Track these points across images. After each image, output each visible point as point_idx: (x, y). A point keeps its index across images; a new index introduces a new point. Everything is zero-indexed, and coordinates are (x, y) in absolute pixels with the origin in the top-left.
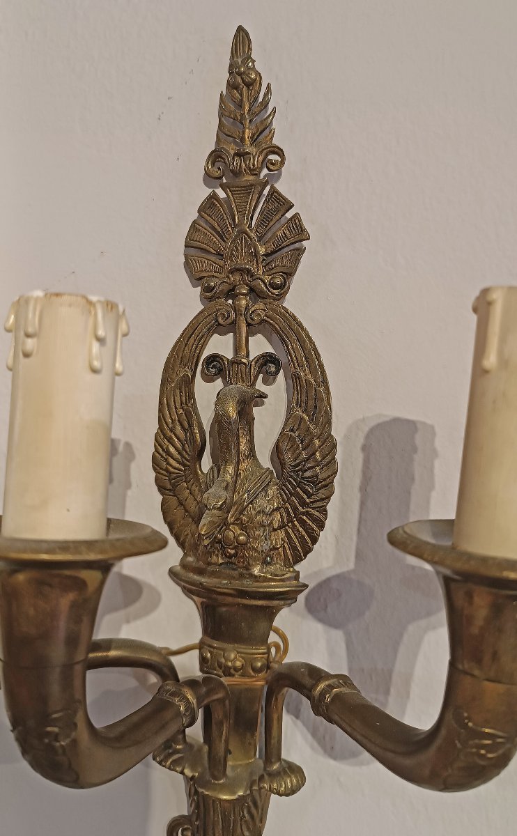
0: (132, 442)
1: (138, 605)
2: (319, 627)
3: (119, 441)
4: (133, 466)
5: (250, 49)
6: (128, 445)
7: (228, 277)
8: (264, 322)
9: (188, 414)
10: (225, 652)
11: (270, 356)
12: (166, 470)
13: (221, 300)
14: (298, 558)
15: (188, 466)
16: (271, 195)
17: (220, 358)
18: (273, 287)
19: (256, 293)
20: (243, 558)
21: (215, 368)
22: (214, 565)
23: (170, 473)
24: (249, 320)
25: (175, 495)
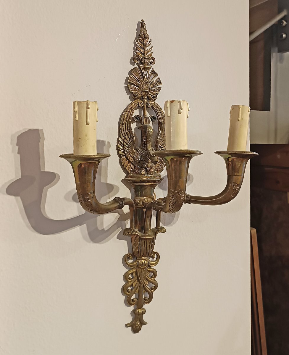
0: (110, 141)
1: (112, 192)
2: (161, 190)
3: (106, 141)
4: (110, 149)
5: (145, 27)
6: (108, 142)
7: (142, 93)
8: (152, 107)
9: (131, 132)
10: (144, 199)
11: (153, 116)
12: (123, 149)
13: (139, 99)
14: (161, 171)
15: (130, 148)
16: (153, 71)
17: (140, 116)
18: (154, 97)
19: (149, 98)
20: (151, 171)
21: (137, 119)
22: (143, 174)
23: (124, 150)
24: (148, 106)
25: (126, 157)
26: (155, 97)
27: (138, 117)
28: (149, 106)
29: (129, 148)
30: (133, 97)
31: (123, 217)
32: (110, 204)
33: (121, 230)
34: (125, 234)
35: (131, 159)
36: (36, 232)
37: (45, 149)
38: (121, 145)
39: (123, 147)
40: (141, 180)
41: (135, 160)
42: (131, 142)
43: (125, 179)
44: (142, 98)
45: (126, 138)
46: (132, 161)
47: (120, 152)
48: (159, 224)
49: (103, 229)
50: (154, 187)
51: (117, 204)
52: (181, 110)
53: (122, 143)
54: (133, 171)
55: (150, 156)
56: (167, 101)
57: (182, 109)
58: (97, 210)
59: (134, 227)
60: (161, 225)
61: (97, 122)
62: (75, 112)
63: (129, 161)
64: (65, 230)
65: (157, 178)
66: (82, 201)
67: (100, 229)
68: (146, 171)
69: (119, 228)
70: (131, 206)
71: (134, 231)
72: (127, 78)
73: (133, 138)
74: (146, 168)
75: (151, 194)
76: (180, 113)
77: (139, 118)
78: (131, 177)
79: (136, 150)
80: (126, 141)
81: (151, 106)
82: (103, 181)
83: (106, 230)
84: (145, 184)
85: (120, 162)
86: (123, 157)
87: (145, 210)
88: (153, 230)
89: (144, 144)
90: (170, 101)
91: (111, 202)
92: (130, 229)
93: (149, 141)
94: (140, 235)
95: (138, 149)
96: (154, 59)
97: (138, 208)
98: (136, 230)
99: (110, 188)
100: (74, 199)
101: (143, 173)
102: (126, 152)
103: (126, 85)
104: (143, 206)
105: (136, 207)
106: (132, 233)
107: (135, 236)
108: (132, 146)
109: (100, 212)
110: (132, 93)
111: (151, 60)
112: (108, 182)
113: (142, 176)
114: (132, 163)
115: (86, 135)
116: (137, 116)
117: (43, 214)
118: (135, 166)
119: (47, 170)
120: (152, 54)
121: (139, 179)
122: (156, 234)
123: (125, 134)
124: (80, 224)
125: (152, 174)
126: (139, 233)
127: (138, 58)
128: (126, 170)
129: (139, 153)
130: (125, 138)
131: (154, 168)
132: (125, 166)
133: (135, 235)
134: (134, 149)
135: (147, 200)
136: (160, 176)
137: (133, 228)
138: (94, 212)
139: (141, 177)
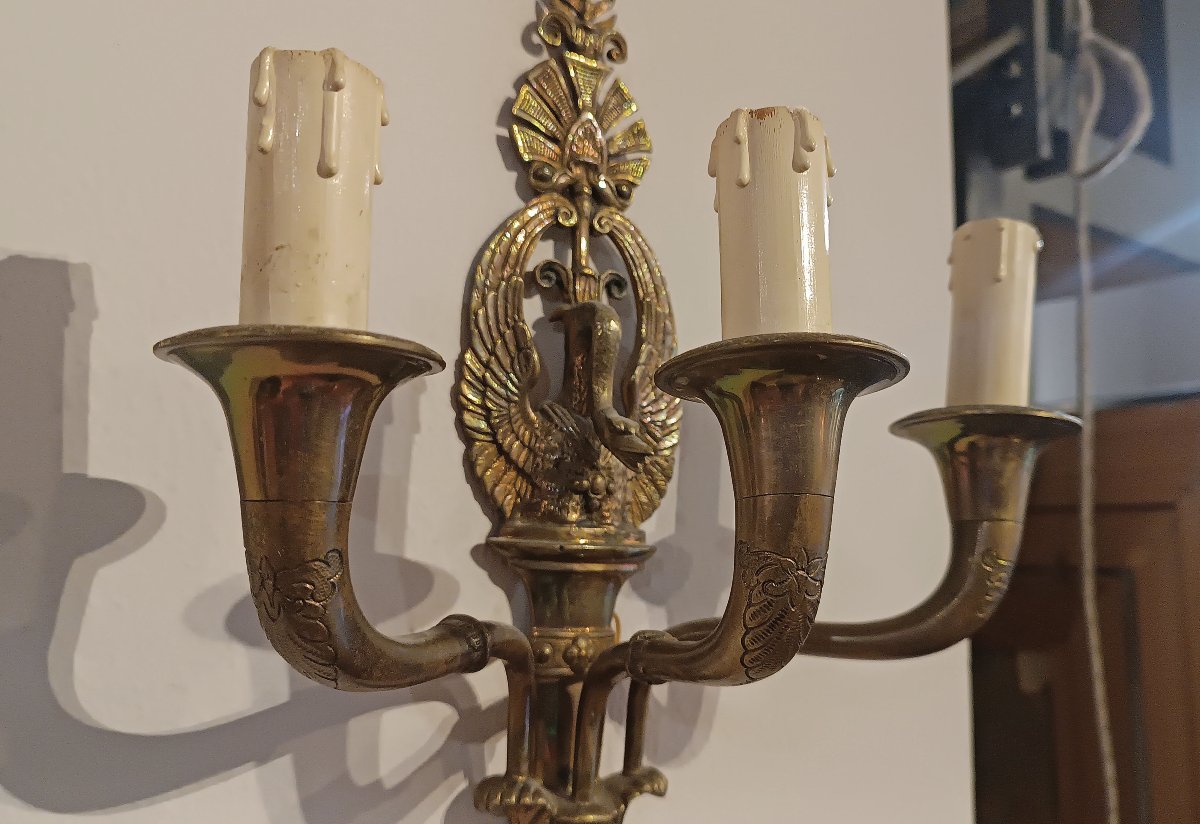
7: (570, 169)
8: (611, 235)
9: (518, 333)
10: (575, 640)
11: (618, 275)
12: (483, 406)
13: (556, 196)
14: (645, 515)
15: (515, 402)
16: (616, 89)
17: (560, 265)
18: (620, 194)
19: (598, 197)
20: (608, 511)
21: (549, 279)
22: (572, 522)
23: (489, 410)
24: (597, 227)
25: (495, 441)
26: (623, 195)
27: (552, 270)
28: (601, 226)
29: (508, 400)
30: (531, 181)
31: (472, 726)
32: (423, 640)
33: (463, 785)
34: (483, 807)
35: (521, 456)
36: (16, 801)
37: (95, 362)
38: (474, 387)
39: (484, 396)
40: (561, 547)
41: (536, 456)
42: (519, 373)
43: (488, 544)
44: (571, 192)
45: (497, 358)
46: (522, 459)
47: (467, 417)
48: (639, 755)
49: (377, 784)
50: (615, 581)
51: (458, 648)
52: (809, 154)
53: (477, 378)
54: (527, 508)
55: (607, 435)
56: (736, 114)
57: (811, 149)
58: (357, 661)
59: (525, 767)
60: (646, 762)
61: (377, 182)
62: (257, 104)
63: (510, 461)
64: (177, 786)
65: (630, 544)
66: (272, 605)
67: (361, 779)
68: (588, 508)
69: (453, 778)
70: (517, 665)
71: (525, 789)
72: (509, 104)
73: (528, 358)
74: (584, 494)
75: (603, 618)
76: (801, 168)
77: (558, 274)
78: (517, 533)
79: (543, 412)
80: (495, 367)
81: (607, 230)
82: (383, 546)
83: (389, 784)
84: (577, 567)
85: (469, 463)
86: (481, 442)
87: (576, 689)
88: (610, 785)
89: (580, 390)
90: (751, 112)
91: (430, 637)
92: (507, 781)
93: (602, 369)
94: (553, 807)
95: (550, 407)
96: (619, 42)
97: (545, 681)
98: (536, 784)
99: (418, 580)
100: (234, 627)
101: (574, 516)
102: (496, 418)
103: (505, 132)
104: (566, 670)
105: (537, 676)
106: (518, 799)
107: (532, 814)
108: (522, 392)
109: (370, 677)
110: (530, 163)
111: (609, 46)
112: (411, 554)
113: (566, 528)
114: (520, 471)
115: (314, 233)
116: (548, 266)
117: (62, 700)
118: (535, 486)
119: (96, 470)
120: (613, 19)
121: (556, 545)
122: (625, 799)
123: (495, 334)
124: (262, 758)
125: (609, 524)
126: (549, 800)
127: (557, 26)
128: (495, 501)
129: (557, 426)
130: (492, 353)
131: (619, 495)
132: (489, 485)
133: (528, 808)
134: (534, 411)
135: (585, 642)
136: (641, 536)
137: (520, 774)
138: (340, 672)
139: (564, 536)
